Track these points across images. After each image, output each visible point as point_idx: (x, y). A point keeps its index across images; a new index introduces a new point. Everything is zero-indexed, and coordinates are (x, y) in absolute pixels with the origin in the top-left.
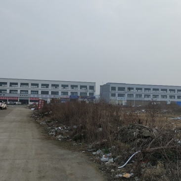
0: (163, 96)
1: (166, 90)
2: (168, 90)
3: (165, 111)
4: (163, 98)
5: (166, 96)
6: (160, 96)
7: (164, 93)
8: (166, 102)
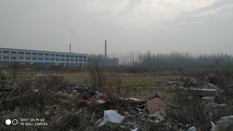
0: (27, 58)
1: (30, 53)
2: (31, 54)
3: (29, 69)
4: (27, 59)
5: (30, 58)
6: (25, 58)
7: (28, 56)
8: (29, 63)
